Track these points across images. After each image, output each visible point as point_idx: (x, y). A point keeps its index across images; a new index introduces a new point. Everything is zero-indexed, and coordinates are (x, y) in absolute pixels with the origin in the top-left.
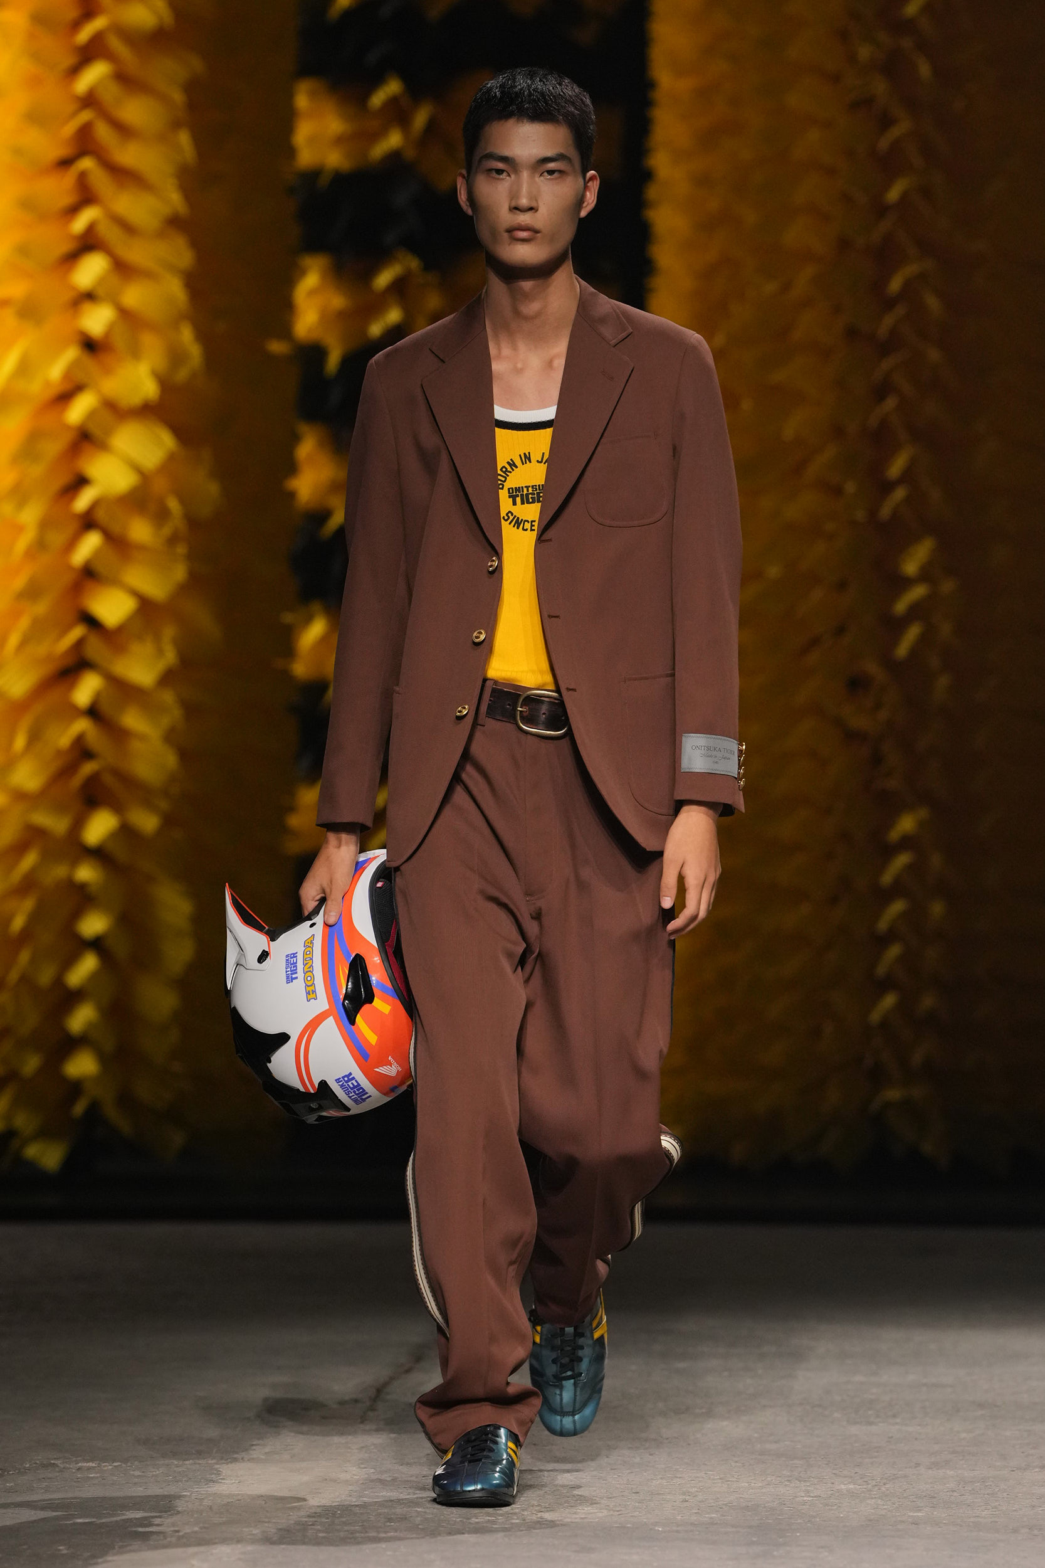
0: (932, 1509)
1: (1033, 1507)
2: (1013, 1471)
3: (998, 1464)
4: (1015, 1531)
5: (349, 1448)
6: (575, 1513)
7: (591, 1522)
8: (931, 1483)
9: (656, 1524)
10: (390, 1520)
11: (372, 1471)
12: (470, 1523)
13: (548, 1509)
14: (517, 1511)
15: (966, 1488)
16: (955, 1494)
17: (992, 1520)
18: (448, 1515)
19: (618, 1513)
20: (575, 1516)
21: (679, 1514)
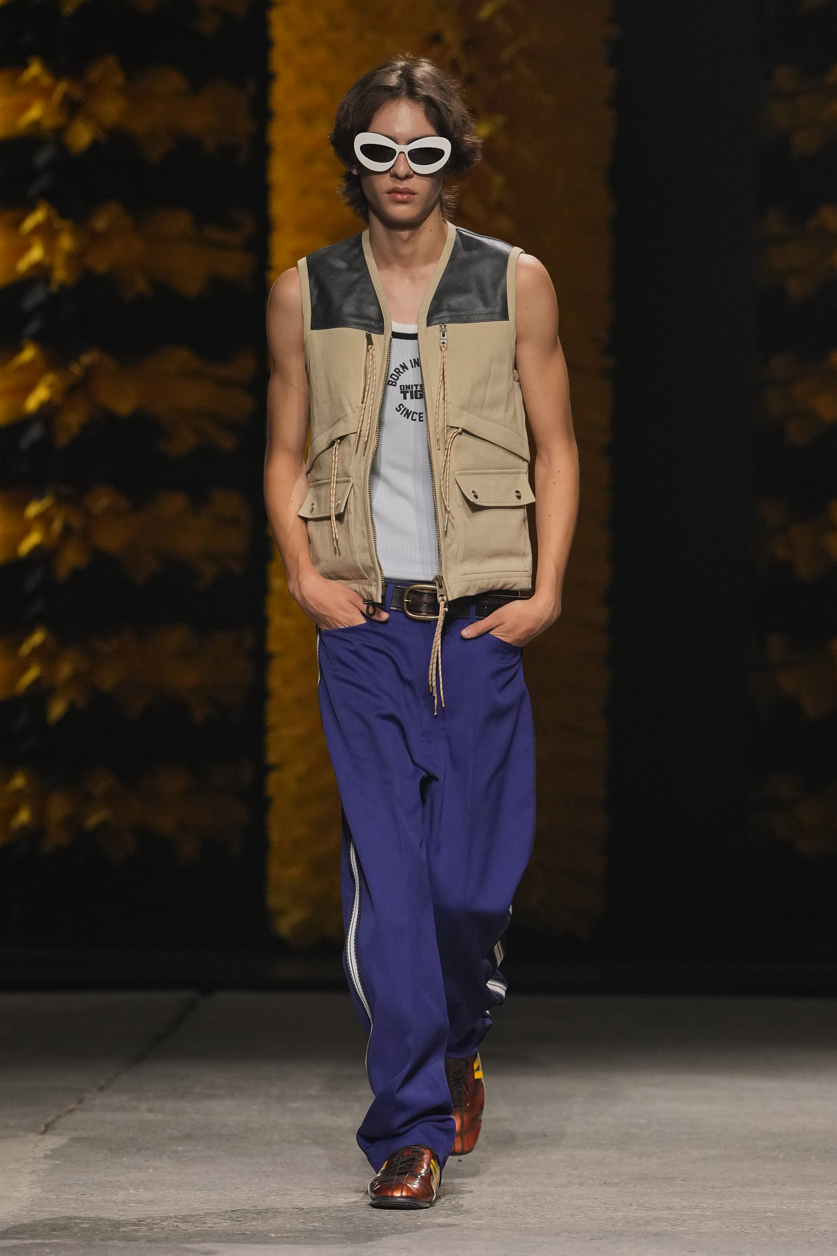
0: (492, 1217)
1: (572, 1215)
2: (557, 1187)
3: (546, 1182)
4: (557, 1235)
5: (22, 1172)
6: (205, 1223)
7: (218, 1230)
8: (492, 1197)
9: (270, 1231)
10: (54, 1230)
11: (40, 1190)
12: (119, 1232)
13: (183, 1220)
14: (157, 1221)
15: (519, 1201)
16: (511, 1206)
17: (540, 1226)
18: (101, 1225)
19: (239, 1223)
20: (206, 1225)
21: (288, 1223)
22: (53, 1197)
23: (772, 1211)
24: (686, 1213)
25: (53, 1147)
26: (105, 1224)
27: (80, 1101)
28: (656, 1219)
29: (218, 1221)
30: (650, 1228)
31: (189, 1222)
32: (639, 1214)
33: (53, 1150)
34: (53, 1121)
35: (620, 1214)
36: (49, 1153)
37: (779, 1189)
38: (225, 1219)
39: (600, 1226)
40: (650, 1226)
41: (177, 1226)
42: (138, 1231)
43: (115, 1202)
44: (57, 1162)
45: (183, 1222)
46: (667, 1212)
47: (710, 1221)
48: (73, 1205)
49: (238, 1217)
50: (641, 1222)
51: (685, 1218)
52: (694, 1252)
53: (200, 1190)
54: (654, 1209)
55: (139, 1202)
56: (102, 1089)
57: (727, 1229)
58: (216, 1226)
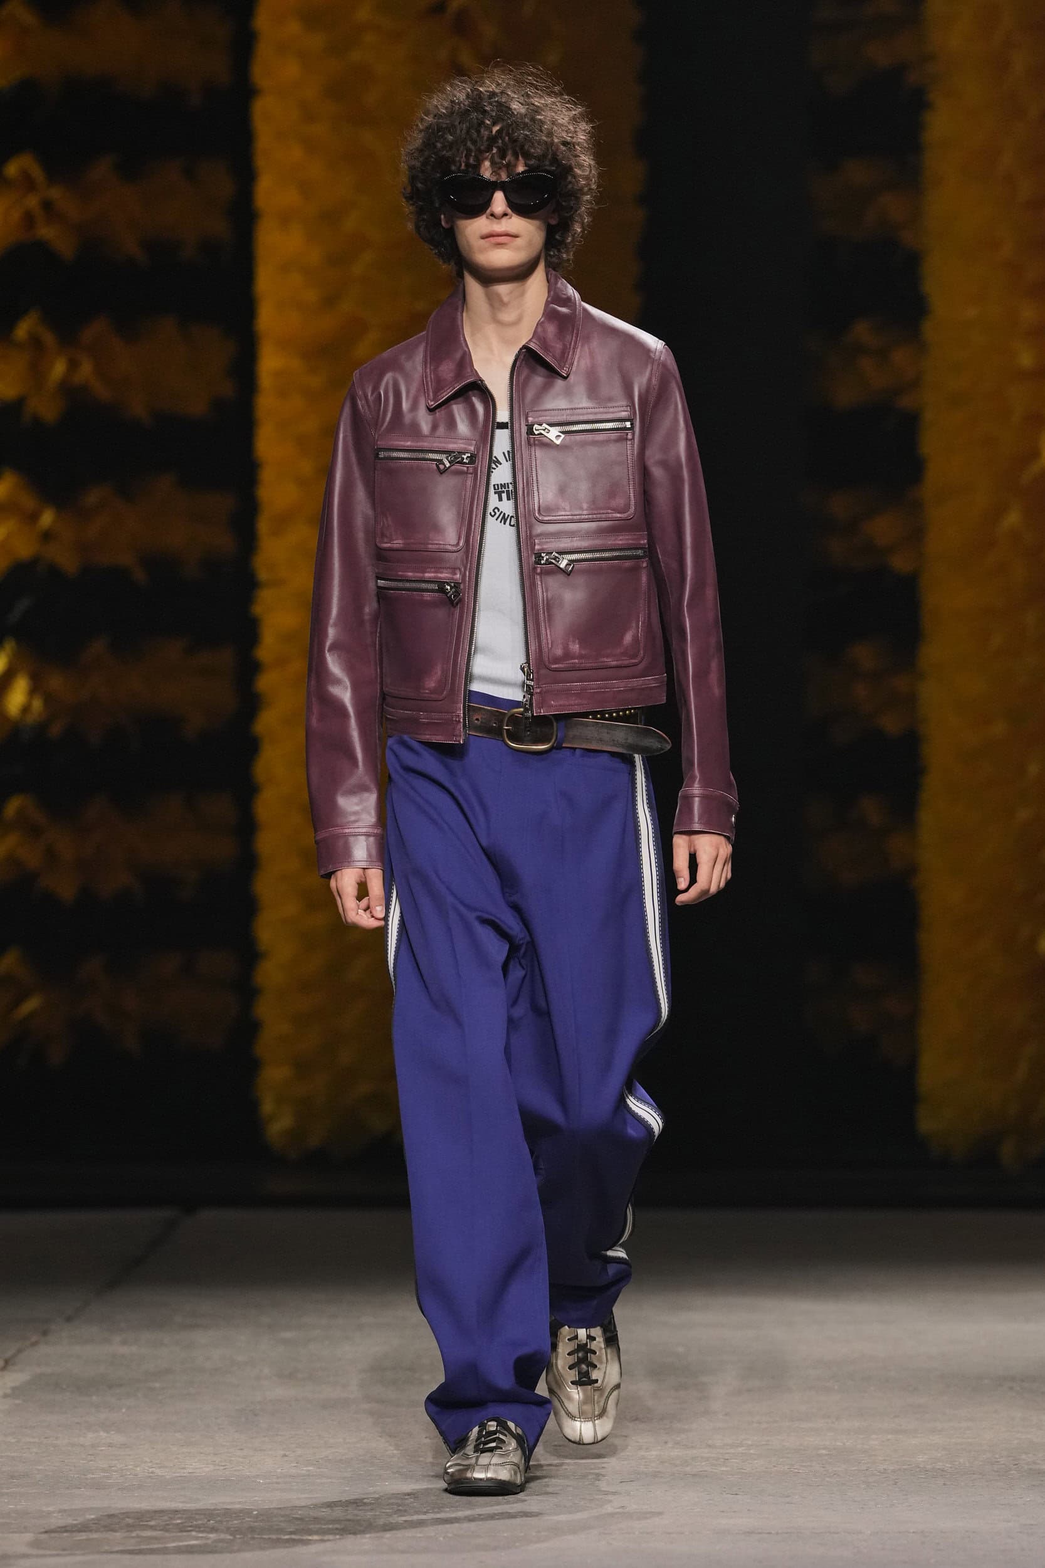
22: (13, 1441)
23: (824, 1449)
24: (728, 1451)
25: (13, 1385)
26: (71, 1470)
27: (45, 1333)
28: (693, 1459)
29: (201, 1466)
30: (688, 1469)
31: (166, 1467)
32: (675, 1453)
33: (14, 1389)
34: (14, 1356)
35: (654, 1453)
36: (9, 1391)
37: (833, 1423)
38: (207, 1464)
39: (631, 1467)
40: (687, 1466)
41: (152, 1472)
42: (108, 1478)
43: (82, 1445)
44: (17, 1402)
45: (160, 1468)
46: (706, 1450)
47: (755, 1460)
48: (35, 1450)
49: (221, 1461)
50: (678, 1462)
51: (727, 1456)
52: (736, 1494)
53: (180, 1431)
54: (692, 1447)
55: (110, 1445)
56: (69, 1319)
57: (775, 1468)
58: (198, 1471)
